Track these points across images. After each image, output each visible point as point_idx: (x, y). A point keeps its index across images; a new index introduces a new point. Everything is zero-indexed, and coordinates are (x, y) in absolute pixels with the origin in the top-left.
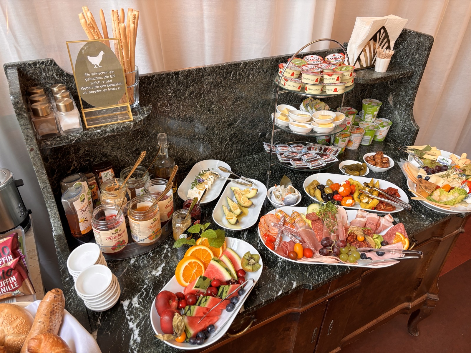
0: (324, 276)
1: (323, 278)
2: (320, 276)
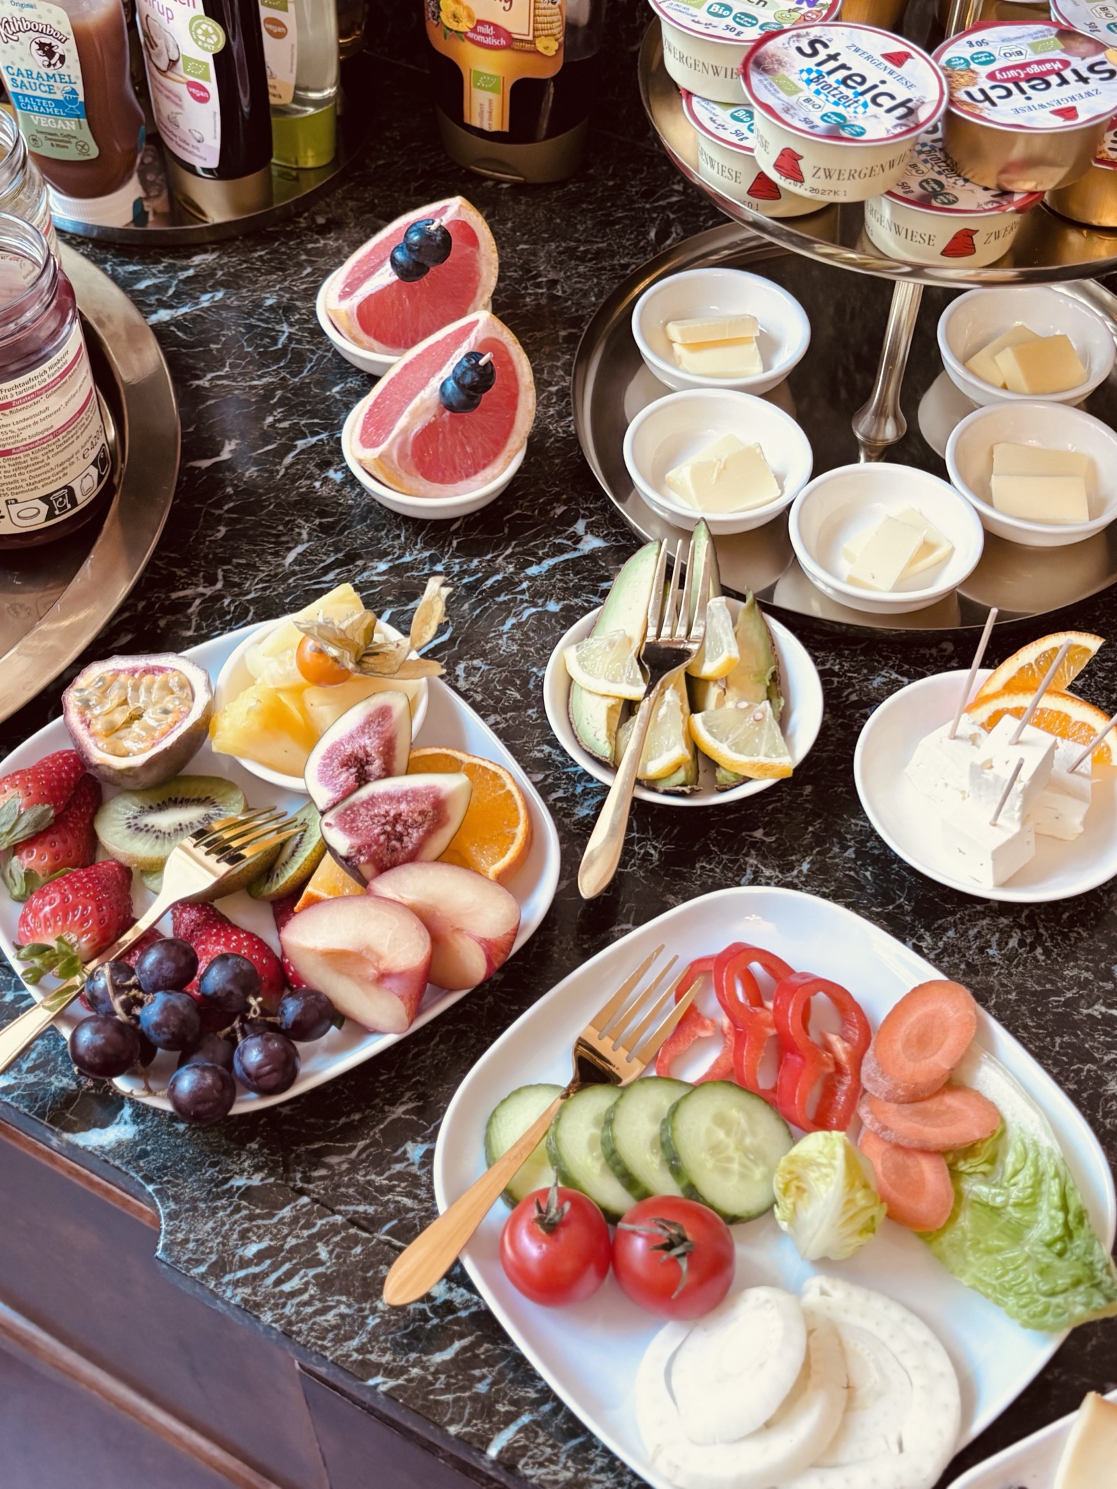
0: (293, 1294)
1: (267, 1297)
2: (274, 1267)
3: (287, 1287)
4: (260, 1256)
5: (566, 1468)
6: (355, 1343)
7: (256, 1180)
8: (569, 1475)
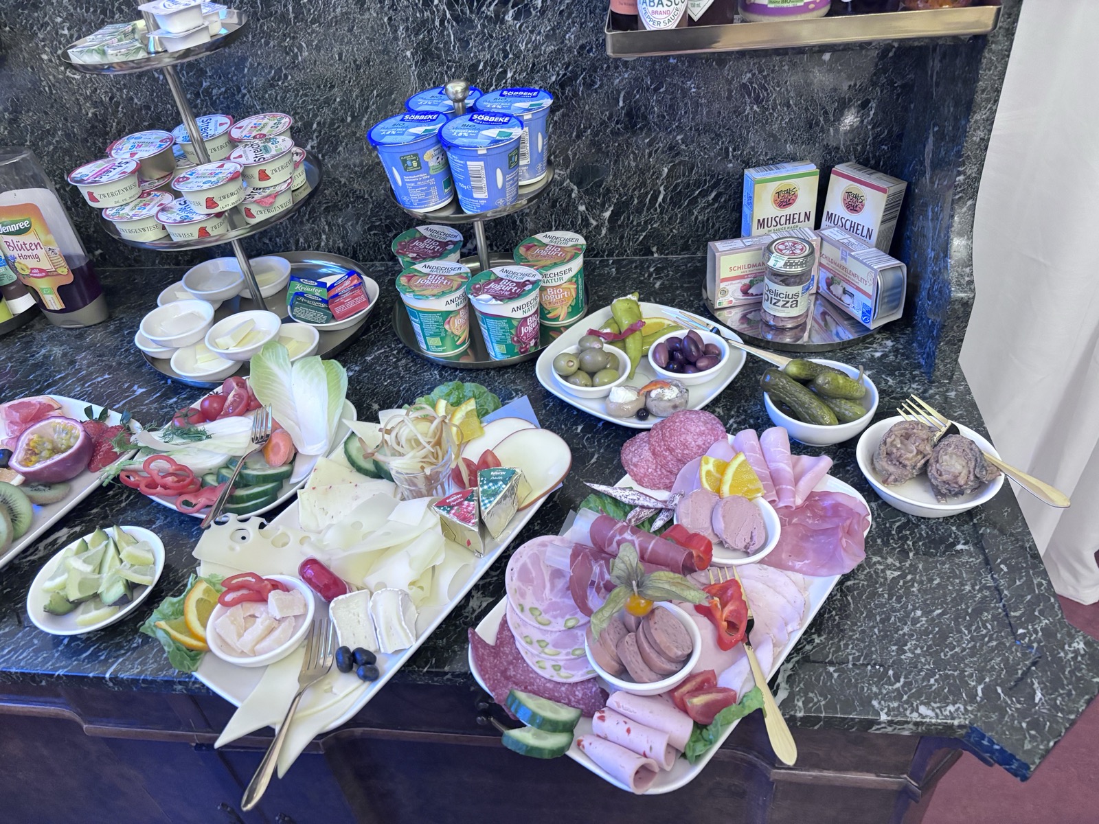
3: (21, 657)
4: (9, 652)
5: (137, 668)
6: (50, 663)
7: (7, 630)
8: (138, 670)
